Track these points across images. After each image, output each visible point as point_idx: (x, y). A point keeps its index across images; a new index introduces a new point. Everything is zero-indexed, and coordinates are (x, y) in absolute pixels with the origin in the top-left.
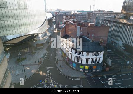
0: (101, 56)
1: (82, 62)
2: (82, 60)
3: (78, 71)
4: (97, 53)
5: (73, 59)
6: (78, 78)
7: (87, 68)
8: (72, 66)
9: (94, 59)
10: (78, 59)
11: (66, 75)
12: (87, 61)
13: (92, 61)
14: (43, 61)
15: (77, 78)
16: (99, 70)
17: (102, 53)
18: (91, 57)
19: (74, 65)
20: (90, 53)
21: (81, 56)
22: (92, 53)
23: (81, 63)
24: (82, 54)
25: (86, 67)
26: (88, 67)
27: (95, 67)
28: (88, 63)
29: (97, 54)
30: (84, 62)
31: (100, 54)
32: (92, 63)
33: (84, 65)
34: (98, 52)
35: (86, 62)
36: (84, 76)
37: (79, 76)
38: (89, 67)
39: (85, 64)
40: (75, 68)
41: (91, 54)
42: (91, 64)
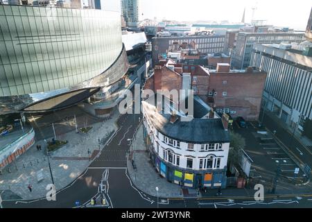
0: (223, 153)
1: (178, 164)
2: (178, 159)
3: (170, 182)
4: (213, 145)
5: (161, 155)
6: (166, 199)
7: (189, 177)
8: (160, 169)
9: (207, 159)
10: (170, 156)
11: (140, 191)
12: (190, 163)
13: (201, 163)
14: (101, 150)
15: (163, 201)
16: (220, 185)
17: (226, 146)
18: (199, 153)
19: (164, 167)
20: (195, 145)
21: (176, 151)
22: (200, 146)
23: (176, 165)
24: (178, 145)
25: (188, 174)
26: (192, 175)
27: (208, 177)
28: (191, 167)
29: (211, 147)
30: (183, 165)
31: (220, 147)
32: (201, 167)
33: (183, 171)
34: (216, 144)
35: (188, 165)
36: (182, 196)
37: (170, 196)
38: (194, 176)
39: (185, 167)
40: (164, 175)
41: (197, 147)
42: (198, 169)
